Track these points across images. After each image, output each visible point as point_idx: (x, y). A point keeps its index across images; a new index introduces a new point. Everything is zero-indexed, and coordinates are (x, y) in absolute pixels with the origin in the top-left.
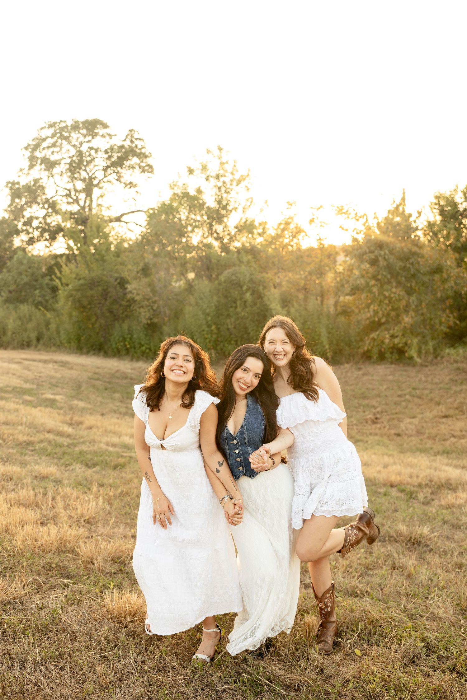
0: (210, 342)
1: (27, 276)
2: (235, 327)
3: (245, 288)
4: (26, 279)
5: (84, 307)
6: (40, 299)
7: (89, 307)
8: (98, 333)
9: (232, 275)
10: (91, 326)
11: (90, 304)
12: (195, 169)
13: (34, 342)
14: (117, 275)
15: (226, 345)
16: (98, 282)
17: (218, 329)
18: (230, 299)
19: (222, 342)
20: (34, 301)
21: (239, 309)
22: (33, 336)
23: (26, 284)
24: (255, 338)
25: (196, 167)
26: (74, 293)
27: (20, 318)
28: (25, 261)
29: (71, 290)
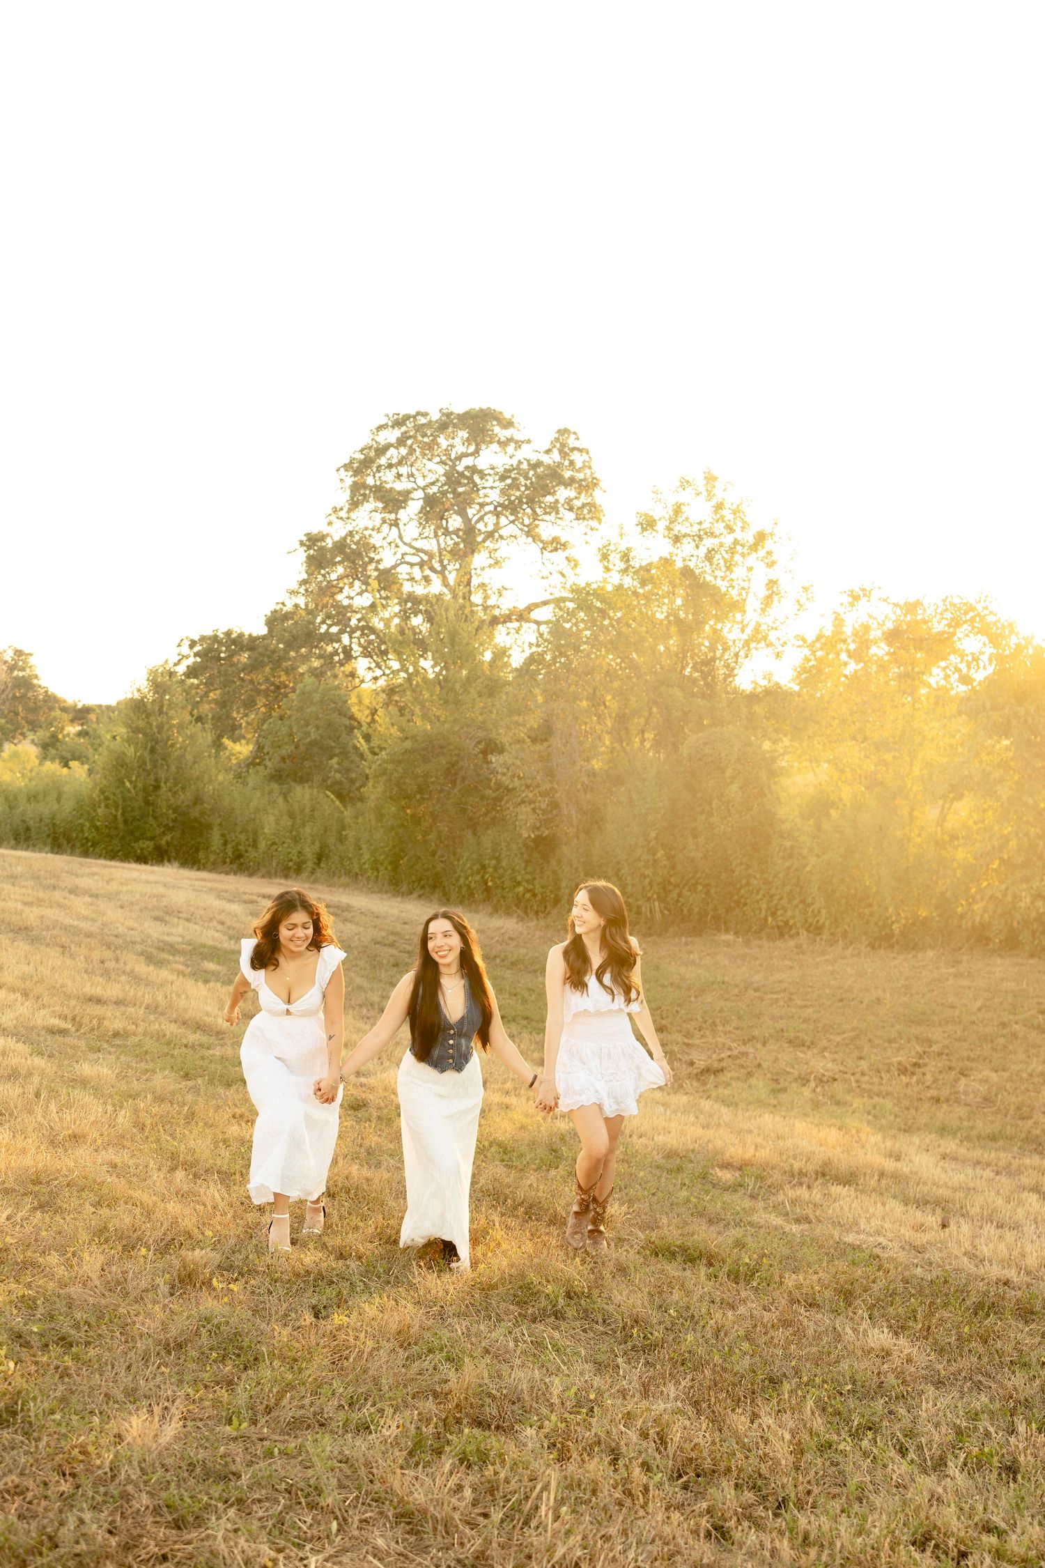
0: (651, 884)
1: (317, 728)
2: (705, 857)
3: (729, 772)
4: (314, 735)
5: (406, 797)
6: (338, 776)
7: (418, 796)
8: (434, 854)
9: (705, 744)
10: (420, 837)
11: (420, 791)
12: (656, 518)
13: (310, 864)
14: (481, 734)
15: (686, 893)
16: (442, 747)
17: (670, 857)
18: (699, 795)
19: (677, 886)
20: (324, 781)
21: (715, 819)
22: (310, 851)
23: (314, 743)
24: (744, 881)
25: (661, 513)
26: (390, 766)
27: (291, 815)
28: (317, 697)
29: (384, 761)
